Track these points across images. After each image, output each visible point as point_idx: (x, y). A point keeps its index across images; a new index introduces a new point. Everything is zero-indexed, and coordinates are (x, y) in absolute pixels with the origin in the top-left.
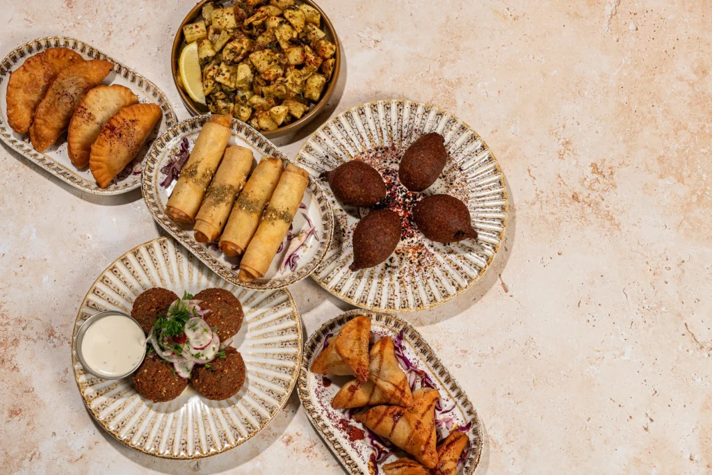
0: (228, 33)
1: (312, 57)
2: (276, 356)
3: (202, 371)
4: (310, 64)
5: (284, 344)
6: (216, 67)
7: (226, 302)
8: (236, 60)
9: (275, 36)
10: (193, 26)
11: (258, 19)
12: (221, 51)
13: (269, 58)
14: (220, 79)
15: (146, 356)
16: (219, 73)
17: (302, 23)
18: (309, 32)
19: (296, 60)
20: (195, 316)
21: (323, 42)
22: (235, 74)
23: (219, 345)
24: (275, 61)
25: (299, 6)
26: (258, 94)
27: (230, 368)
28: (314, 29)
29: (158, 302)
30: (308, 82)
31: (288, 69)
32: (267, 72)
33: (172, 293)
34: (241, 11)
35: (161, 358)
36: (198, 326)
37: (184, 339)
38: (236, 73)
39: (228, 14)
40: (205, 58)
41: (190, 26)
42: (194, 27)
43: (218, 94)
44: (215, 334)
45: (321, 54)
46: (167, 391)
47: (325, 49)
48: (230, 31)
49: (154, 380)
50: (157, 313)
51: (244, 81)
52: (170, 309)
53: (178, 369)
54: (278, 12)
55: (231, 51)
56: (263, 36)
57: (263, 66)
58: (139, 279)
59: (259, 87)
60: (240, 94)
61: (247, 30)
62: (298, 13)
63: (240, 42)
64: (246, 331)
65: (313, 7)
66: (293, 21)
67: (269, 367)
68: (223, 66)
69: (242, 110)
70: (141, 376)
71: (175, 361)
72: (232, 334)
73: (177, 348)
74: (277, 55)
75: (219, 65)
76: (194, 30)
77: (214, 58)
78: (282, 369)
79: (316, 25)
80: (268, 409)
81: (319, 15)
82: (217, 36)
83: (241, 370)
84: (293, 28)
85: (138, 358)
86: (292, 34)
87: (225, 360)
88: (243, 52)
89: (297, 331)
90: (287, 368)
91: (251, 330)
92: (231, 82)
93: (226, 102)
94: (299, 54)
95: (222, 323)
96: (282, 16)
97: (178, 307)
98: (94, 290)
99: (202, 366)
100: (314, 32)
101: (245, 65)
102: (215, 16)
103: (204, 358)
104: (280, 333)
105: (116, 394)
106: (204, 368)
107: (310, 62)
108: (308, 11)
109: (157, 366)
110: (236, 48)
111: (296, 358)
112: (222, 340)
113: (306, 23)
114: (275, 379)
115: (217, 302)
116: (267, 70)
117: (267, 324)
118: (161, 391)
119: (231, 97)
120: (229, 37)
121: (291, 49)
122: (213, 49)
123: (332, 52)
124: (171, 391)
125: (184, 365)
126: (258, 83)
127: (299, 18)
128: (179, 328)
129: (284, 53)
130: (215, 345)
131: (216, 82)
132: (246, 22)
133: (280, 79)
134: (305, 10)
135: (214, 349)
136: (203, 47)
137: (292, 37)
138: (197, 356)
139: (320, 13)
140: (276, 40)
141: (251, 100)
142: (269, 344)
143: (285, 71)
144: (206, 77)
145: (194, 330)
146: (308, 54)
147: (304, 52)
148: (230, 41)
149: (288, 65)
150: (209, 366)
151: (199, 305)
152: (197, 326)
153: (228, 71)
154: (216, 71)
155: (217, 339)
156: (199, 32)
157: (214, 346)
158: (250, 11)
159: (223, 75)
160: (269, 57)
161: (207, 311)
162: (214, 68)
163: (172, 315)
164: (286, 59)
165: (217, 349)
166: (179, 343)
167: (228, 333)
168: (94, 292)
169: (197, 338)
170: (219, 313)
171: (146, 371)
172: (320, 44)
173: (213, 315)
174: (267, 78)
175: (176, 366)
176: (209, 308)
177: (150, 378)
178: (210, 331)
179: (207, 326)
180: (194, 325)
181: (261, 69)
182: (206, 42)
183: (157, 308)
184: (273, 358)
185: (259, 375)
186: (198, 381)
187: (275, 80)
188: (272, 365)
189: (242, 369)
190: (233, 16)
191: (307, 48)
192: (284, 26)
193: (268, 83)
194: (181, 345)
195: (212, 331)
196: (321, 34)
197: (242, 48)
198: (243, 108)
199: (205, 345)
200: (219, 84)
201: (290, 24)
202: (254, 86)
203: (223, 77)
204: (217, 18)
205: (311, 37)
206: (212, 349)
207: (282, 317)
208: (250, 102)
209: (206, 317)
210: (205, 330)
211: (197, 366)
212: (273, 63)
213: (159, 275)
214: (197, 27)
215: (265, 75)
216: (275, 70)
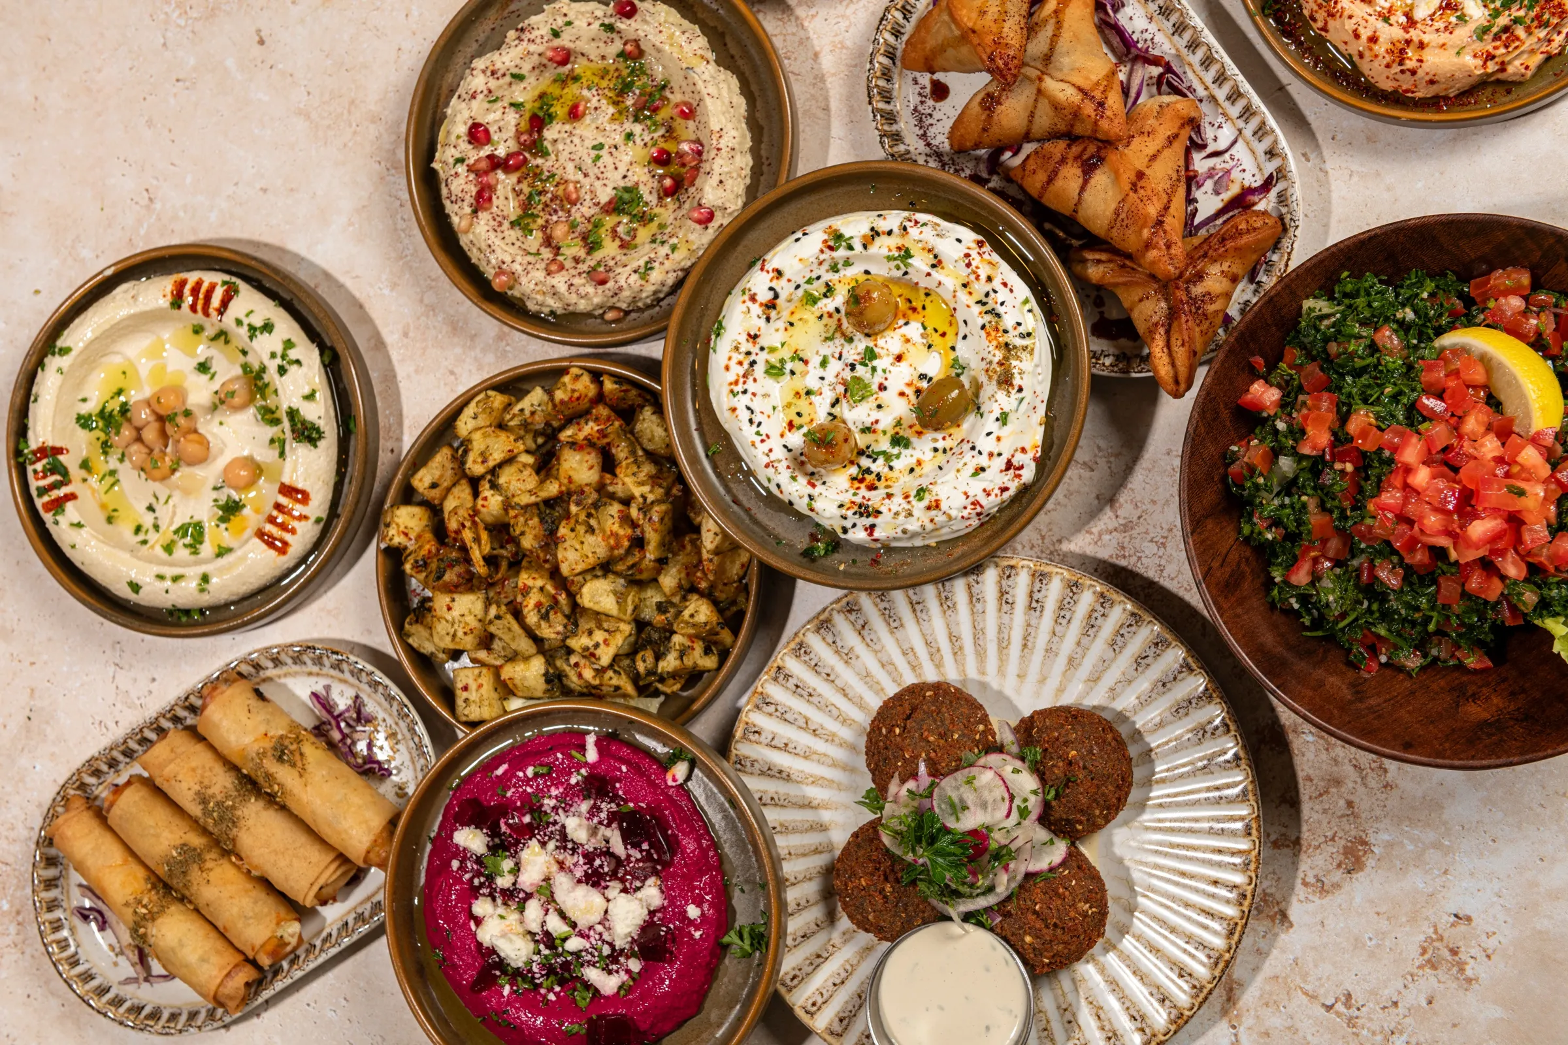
0: (498, 617)
1: (590, 428)
2: (1058, 629)
3: (1059, 812)
4: (605, 436)
5: (1034, 604)
6: (573, 659)
7: (909, 717)
8: (567, 610)
9: (527, 506)
10: (461, 696)
11: (477, 540)
12: (538, 640)
13: (581, 529)
14: (605, 656)
15: (992, 930)
16: (590, 655)
17: (503, 435)
18: (525, 425)
19: (591, 468)
20: (930, 796)
21: (559, 395)
22: (599, 617)
23: (1008, 758)
24: (589, 515)
25: (457, 437)
26: (659, 572)
27: (1066, 743)
28: (522, 410)
29: (872, 874)
30: (650, 447)
31: (611, 489)
32: (612, 542)
33: (855, 835)
34: (450, 576)
35: (1009, 898)
36: (954, 796)
37: (979, 836)
38: (598, 613)
39: (449, 609)
40: (548, 681)
41: (460, 702)
42: (465, 695)
43: (641, 667)
44: (982, 761)
45: (585, 404)
46: (1086, 902)
47: (576, 395)
48: (493, 611)
49: (1055, 925)
50: (897, 881)
51: (620, 598)
52: (898, 852)
53: (1041, 864)
54: (462, 493)
55: (545, 617)
56: (523, 533)
57: (595, 547)
58: (803, 903)
59: (643, 566)
60: (648, 613)
61: (497, 571)
62: (478, 443)
63: (526, 591)
64: (984, 686)
65: (466, 404)
66: (497, 456)
67: (1079, 650)
68: (576, 643)
69: (692, 616)
70: (1038, 952)
71: (1021, 868)
72: (985, 719)
73: (997, 856)
74: (574, 509)
75: (570, 651)
76: (473, 695)
77: (550, 661)
78: (1093, 621)
79: (509, 406)
80: (1180, 677)
81: (490, 393)
82: (497, 645)
83: (1075, 717)
84: (510, 460)
85: (994, 948)
86: (525, 465)
87: (1045, 750)
88: (550, 588)
89: (1012, 567)
90: (1093, 610)
91: (983, 673)
92: (617, 630)
93: (668, 650)
94: (578, 457)
95: (956, 736)
96: (474, 483)
97: (896, 832)
98: (807, 1012)
99: (1046, 805)
100: (527, 413)
101: (585, 590)
102: (449, 639)
103: (1033, 799)
104: (1006, 607)
105: (1062, 1016)
106: (1054, 803)
107: (603, 434)
108: (475, 418)
109: (1023, 911)
110: (538, 605)
111: (1076, 584)
112: (1000, 749)
113: (501, 426)
114: (1113, 644)
115: (904, 739)
116: (606, 538)
117: (978, 634)
118: (1085, 915)
119: (656, 636)
120: (509, 617)
121: (562, 474)
122: (527, 659)
123: (586, 379)
124: (1090, 891)
125: (1037, 849)
126: (633, 566)
127: (490, 441)
128: (954, 843)
129: (570, 494)
130: (1008, 765)
131: (611, 666)
132: (480, 568)
133: (634, 512)
134: (471, 424)
135: (1016, 771)
136: (517, 682)
137: (532, 466)
138: (1024, 813)
139: (486, 389)
140: (536, 504)
141: (667, 590)
142: (1025, 638)
143: (613, 496)
144: (595, 687)
145: (965, 808)
146: (581, 436)
147: (573, 445)
148: (518, 614)
149: (601, 488)
150: (1053, 793)
151: (903, 781)
152: (956, 800)
153: (590, 633)
154: (582, 662)
155: (993, 759)
156: (480, 686)
157: (1009, 768)
158: (454, 555)
159: (597, 645)
160: (578, 527)
161: (922, 768)
162: (577, 665)
163: (914, 850)
164: (586, 489)
165: (1018, 764)
166: (985, 849)
167: (981, 727)
168: (812, 1014)
169: (984, 806)
170: (931, 739)
171: (1028, 939)
172: (562, 402)
173: (933, 755)
174: (626, 544)
175: (1033, 867)
176: (915, 758)
177: (1048, 934)
178: (974, 771)
179: (960, 776)
180: (952, 805)
181: (602, 552)
182: (508, 672)
183: (886, 879)
184: (1062, 638)
185: (1095, 679)
186: (1081, 823)
187: (634, 525)
188: (1078, 644)
189: (1072, 716)
190: (456, 596)
191: (566, 434)
192: (502, 480)
193: (639, 543)
194: (993, 845)
195: (971, 765)
196: (536, 396)
197: (542, 589)
198: (686, 613)
199: (1003, 788)
200: (616, 659)
201: (501, 465)
202: (638, 577)
203: (602, 646)
204: (454, 636)
205: (539, 422)
206: (1015, 776)
207: (971, 596)
208: (673, 595)
209: (936, 772)
210: (969, 782)
211: (1045, 819)
212: (593, 522)
213: (804, 855)
214: (465, 688)
215: (617, 546)
216: (611, 521)
